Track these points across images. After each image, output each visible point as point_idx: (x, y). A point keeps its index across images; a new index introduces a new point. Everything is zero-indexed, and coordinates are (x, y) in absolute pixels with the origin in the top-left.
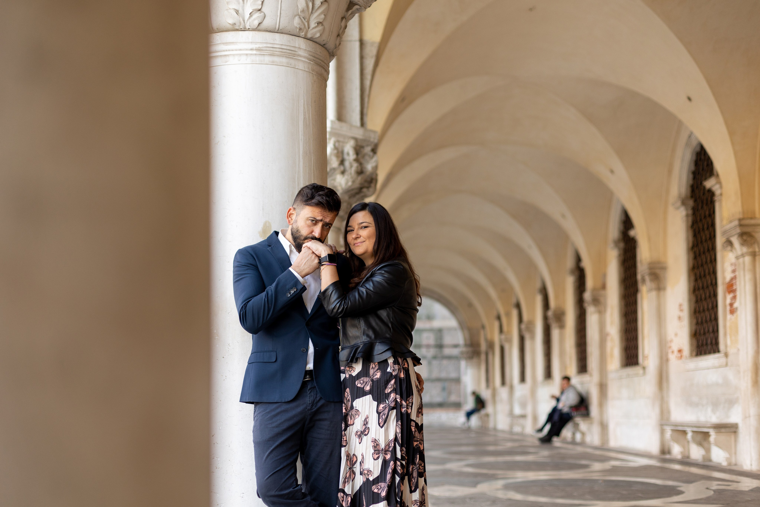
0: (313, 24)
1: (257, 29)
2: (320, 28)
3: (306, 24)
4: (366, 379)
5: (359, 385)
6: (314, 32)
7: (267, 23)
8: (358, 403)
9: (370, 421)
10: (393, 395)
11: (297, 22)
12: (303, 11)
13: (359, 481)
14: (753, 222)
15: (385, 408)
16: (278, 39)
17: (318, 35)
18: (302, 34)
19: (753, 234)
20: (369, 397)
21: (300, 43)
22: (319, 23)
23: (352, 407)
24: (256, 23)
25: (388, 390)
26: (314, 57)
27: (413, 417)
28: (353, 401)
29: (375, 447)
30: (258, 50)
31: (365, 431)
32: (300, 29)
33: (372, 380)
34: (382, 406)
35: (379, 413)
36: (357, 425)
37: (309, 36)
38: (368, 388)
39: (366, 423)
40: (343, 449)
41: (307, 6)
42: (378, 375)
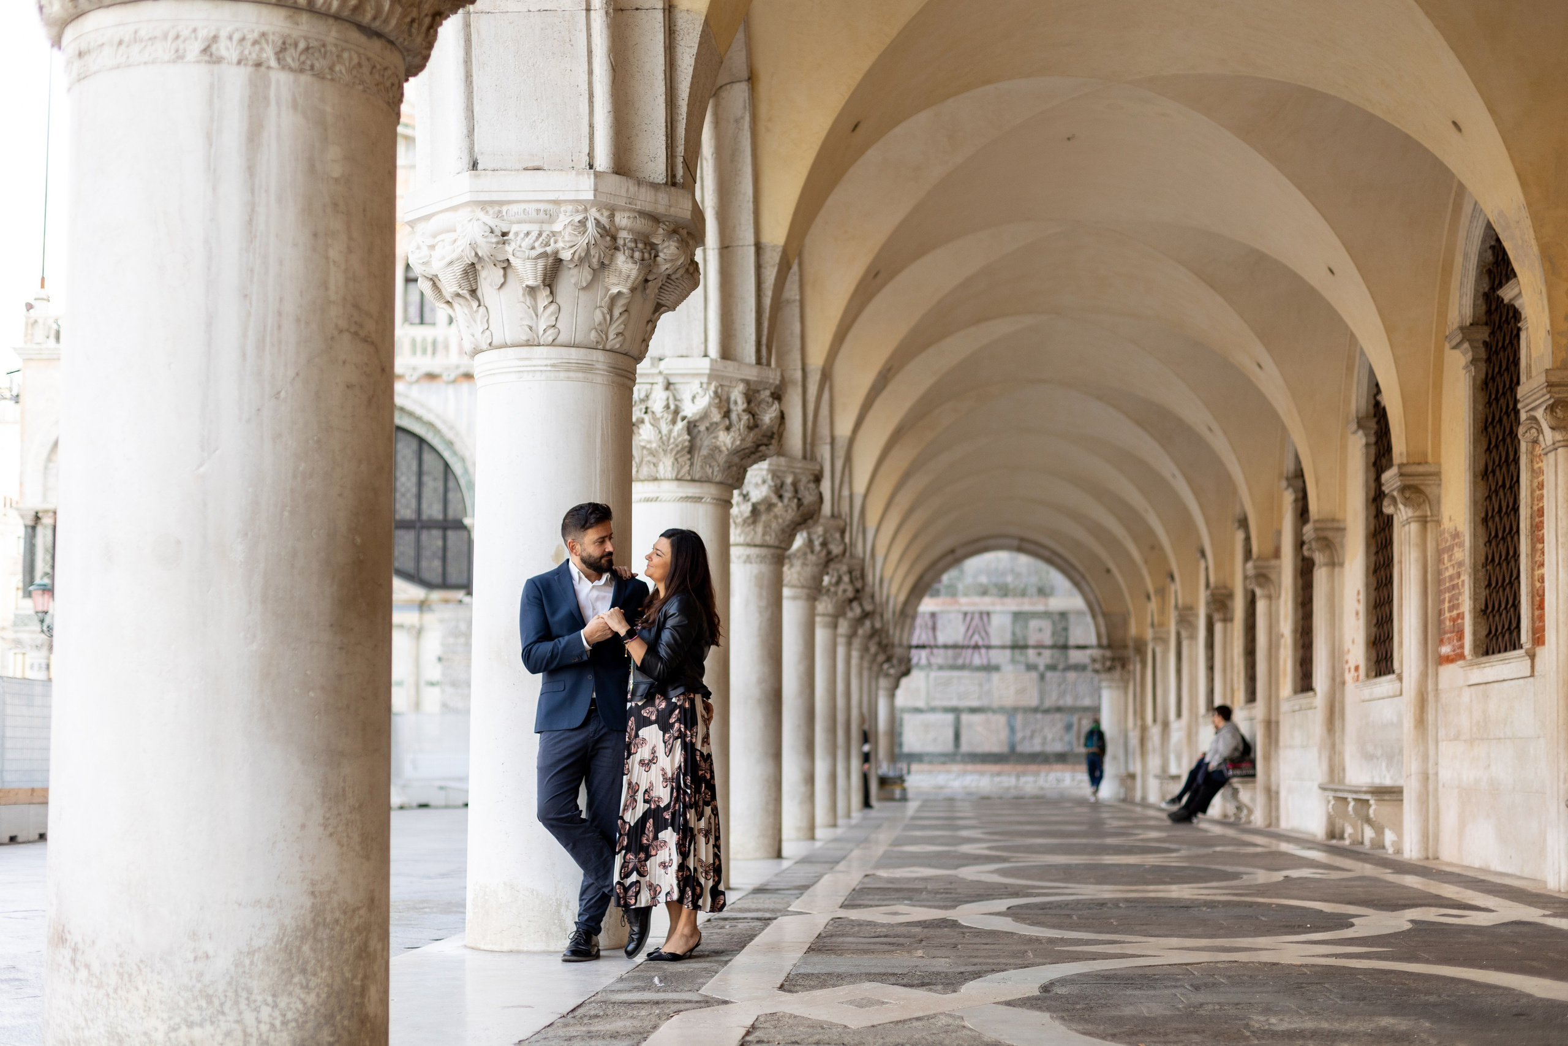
0: (611, 336)
1: (553, 344)
2: (620, 338)
3: (604, 337)
4: (651, 709)
5: (645, 715)
6: (613, 342)
7: (562, 338)
8: (644, 732)
9: (657, 749)
10: (677, 725)
11: (593, 335)
12: (600, 324)
13: (641, 808)
14: (1421, 469)
15: (670, 737)
16: (574, 354)
17: (618, 346)
18: (601, 347)
19: (1422, 487)
20: (655, 727)
21: (599, 356)
22: (618, 334)
23: (637, 735)
24: (550, 339)
25: (672, 720)
26: (614, 368)
27: (699, 746)
28: (638, 729)
29: (663, 775)
30: (553, 366)
31: (653, 759)
32: (597, 342)
33: (658, 710)
34: (667, 735)
35: (665, 743)
36: (642, 753)
37: (608, 347)
38: (653, 718)
39: (653, 752)
40: (625, 777)
41: (605, 319)
42: (663, 705)
